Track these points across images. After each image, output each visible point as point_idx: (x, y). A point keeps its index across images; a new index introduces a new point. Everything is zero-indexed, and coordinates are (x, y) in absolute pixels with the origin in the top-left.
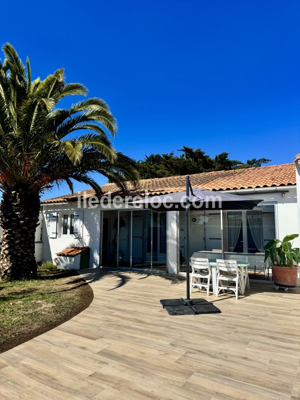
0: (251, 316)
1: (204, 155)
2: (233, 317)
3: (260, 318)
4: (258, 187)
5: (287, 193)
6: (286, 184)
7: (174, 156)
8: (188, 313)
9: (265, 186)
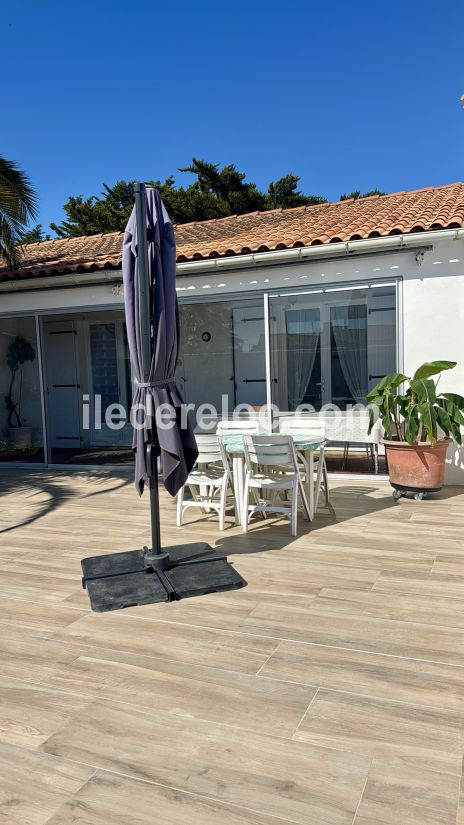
0: (325, 592)
1: (243, 182)
2: (274, 599)
3: (351, 595)
4: (357, 237)
5: (427, 253)
6: (427, 228)
7: (176, 187)
8: (150, 599)
9: (375, 235)
